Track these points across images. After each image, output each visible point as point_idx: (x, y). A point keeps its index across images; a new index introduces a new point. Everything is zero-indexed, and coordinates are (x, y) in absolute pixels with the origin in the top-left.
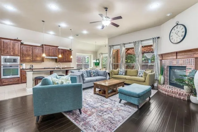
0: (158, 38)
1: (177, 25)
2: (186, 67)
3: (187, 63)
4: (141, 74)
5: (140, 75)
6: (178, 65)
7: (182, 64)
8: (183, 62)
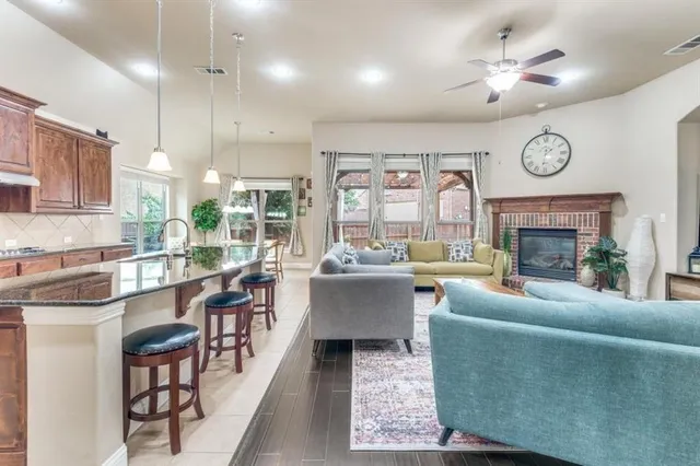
0: (487, 154)
1: (546, 133)
2: (576, 230)
3: (580, 222)
4: (462, 254)
5: (458, 256)
6: (553, 227)
7: (565, 225)
8: (570, 219)
